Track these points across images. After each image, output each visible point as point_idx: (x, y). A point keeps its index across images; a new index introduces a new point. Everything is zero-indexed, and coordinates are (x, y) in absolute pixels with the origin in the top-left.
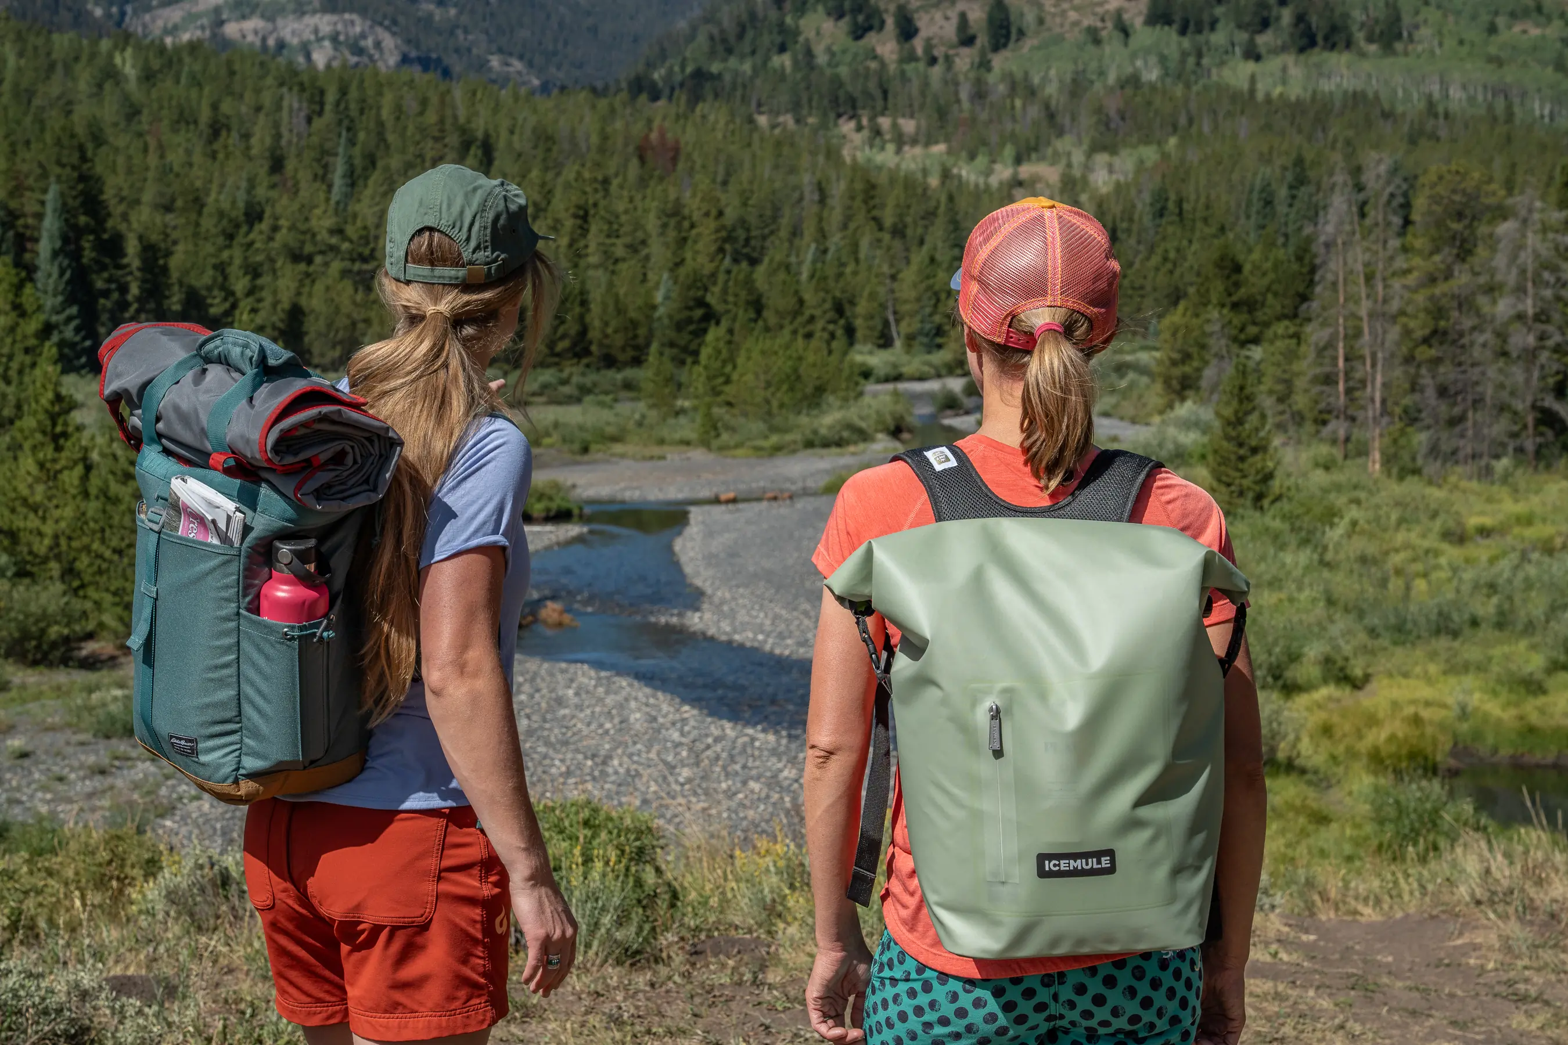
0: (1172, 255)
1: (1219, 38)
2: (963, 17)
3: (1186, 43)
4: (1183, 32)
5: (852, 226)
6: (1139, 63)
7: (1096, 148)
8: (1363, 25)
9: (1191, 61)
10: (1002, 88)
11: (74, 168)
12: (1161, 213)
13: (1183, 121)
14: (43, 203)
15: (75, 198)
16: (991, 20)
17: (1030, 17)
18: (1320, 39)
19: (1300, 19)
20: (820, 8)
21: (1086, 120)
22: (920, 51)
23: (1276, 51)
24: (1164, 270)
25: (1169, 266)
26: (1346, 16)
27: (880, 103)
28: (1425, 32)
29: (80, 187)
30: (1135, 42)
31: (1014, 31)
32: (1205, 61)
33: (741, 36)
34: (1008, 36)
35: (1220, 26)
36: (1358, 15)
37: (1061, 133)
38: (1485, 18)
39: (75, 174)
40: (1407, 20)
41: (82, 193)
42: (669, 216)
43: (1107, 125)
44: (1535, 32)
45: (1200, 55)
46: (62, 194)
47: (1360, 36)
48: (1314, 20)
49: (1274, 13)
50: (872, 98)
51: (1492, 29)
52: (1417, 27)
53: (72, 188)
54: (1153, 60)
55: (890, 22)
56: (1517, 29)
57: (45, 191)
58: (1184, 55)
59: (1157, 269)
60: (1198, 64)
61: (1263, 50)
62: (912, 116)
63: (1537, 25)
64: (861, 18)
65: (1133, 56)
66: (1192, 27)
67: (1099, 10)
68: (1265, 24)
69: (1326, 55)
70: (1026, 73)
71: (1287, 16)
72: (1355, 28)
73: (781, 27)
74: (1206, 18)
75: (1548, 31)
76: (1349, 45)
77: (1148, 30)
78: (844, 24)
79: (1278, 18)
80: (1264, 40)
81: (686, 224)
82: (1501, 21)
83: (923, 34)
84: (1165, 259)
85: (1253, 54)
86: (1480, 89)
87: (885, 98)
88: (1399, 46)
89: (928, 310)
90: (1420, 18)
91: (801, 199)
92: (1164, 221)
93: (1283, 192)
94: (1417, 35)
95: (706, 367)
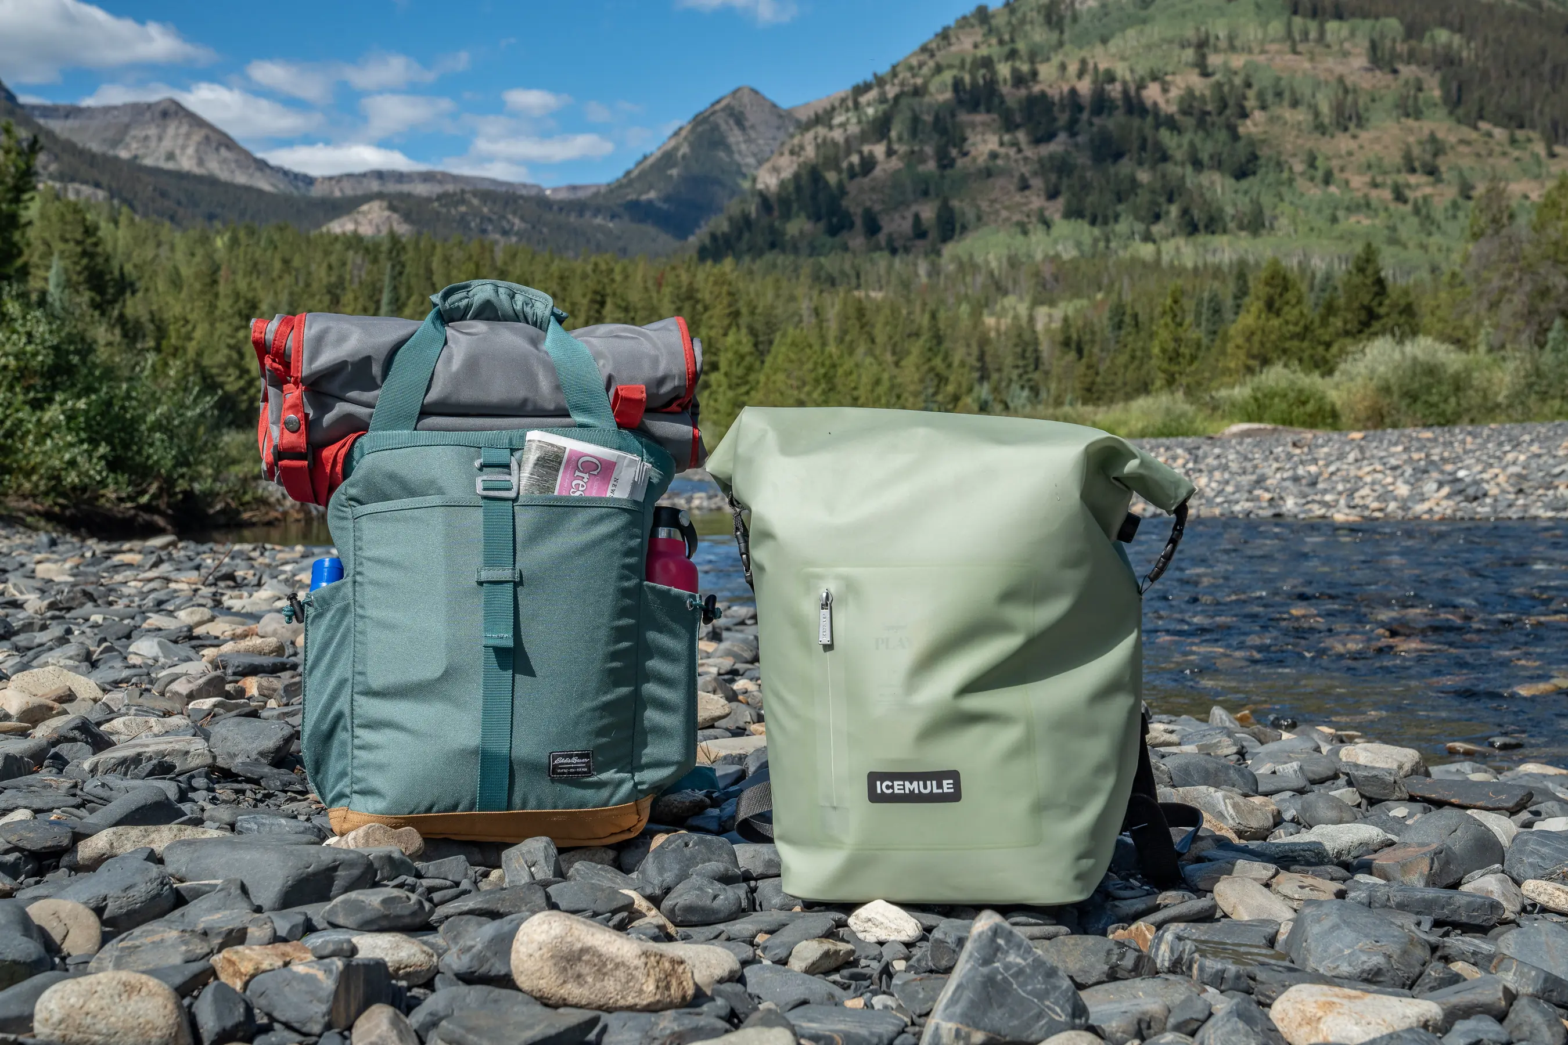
0: (1139, 354)
1: (1122, 227)
2: (917, 217)
3: (1097, 231)
4: (1093, 222)
5: (848, 338)
6: (1060, 248)
7: (1036, 302)
8: (1233, 217)
9: (1102, 245)
10: (952, 267)
11: (78, 243)
12: (1119, 326)
13: (1105, 281)
14: (46, 279)
15: (79, 273)
16: (939, 217)
17: (971, 215)
18: (1201, 226)
19: (1185, 212)
20: (803, 215)
21: (1027, 283)
22: (883, 243)
23: (1166, 238)
24: (1132, 367)
25: (1136, 363)
26: (1221, 210)
27: (854, 281)
28: (1283, 221)
29: (85, 261)
30: (1055, 231)
31: (958, 226)
32: (1113, 245)
33: (739, 238)
34: (953, 230)
35: (1122, 219)
36: (1230, 210)
37: (1006, 293)
38: (1327, 212)
39: (79, 249)
40: (1268, 213)
41: (86, 268)
42: (682, 301)
43: (1044, 286)
44: (1366, 222)
45: (1108, 240)
46: (66, 270)
47: (1232, 225)
48: (1196, 213)
49: (1164, 207)
50: (848, 276)
51: (1334, 220)
52: (1275, 218)
53: (76, 263)
54: (1070, 244)
55: (859, 222)
56: (1353, 220)
57: (48, 268)
58: (1096, 241)
59: (1126, 367)
60: (1107, 247)
61: (1157, 237)
62: (881, 289)
63: (1368, 217)
64: (835, 220)
65: (1056, 242)
66: (1100, 219)
67: (1025, 209)
68: (1157, 217)
69: (1209, 237)
70: (971, 256)
71: (1174, 210)
72: (1228, 219)
73: (772, 230)
74: (1110, 213)
75: (1377, 222)
76: (1225, 231)
77: (1065, 222)
78: (821, 225)
79: (1168, 213)
80: (1156, 229)
81: (700, 307)
82: (1341, 214)
83: (886, 230)
84: (1133, 357)
85: (1148, 238)
86: (1336, 261)
87: (858, 276)
88: (1264, 232)
89: (931, 391)
90: (1278, 211)
91: (801, 321)
92: (1123, 332)
93: (1229, 302)
94: (1276, 224)
95: (726, 374)
